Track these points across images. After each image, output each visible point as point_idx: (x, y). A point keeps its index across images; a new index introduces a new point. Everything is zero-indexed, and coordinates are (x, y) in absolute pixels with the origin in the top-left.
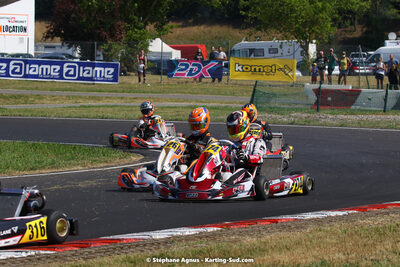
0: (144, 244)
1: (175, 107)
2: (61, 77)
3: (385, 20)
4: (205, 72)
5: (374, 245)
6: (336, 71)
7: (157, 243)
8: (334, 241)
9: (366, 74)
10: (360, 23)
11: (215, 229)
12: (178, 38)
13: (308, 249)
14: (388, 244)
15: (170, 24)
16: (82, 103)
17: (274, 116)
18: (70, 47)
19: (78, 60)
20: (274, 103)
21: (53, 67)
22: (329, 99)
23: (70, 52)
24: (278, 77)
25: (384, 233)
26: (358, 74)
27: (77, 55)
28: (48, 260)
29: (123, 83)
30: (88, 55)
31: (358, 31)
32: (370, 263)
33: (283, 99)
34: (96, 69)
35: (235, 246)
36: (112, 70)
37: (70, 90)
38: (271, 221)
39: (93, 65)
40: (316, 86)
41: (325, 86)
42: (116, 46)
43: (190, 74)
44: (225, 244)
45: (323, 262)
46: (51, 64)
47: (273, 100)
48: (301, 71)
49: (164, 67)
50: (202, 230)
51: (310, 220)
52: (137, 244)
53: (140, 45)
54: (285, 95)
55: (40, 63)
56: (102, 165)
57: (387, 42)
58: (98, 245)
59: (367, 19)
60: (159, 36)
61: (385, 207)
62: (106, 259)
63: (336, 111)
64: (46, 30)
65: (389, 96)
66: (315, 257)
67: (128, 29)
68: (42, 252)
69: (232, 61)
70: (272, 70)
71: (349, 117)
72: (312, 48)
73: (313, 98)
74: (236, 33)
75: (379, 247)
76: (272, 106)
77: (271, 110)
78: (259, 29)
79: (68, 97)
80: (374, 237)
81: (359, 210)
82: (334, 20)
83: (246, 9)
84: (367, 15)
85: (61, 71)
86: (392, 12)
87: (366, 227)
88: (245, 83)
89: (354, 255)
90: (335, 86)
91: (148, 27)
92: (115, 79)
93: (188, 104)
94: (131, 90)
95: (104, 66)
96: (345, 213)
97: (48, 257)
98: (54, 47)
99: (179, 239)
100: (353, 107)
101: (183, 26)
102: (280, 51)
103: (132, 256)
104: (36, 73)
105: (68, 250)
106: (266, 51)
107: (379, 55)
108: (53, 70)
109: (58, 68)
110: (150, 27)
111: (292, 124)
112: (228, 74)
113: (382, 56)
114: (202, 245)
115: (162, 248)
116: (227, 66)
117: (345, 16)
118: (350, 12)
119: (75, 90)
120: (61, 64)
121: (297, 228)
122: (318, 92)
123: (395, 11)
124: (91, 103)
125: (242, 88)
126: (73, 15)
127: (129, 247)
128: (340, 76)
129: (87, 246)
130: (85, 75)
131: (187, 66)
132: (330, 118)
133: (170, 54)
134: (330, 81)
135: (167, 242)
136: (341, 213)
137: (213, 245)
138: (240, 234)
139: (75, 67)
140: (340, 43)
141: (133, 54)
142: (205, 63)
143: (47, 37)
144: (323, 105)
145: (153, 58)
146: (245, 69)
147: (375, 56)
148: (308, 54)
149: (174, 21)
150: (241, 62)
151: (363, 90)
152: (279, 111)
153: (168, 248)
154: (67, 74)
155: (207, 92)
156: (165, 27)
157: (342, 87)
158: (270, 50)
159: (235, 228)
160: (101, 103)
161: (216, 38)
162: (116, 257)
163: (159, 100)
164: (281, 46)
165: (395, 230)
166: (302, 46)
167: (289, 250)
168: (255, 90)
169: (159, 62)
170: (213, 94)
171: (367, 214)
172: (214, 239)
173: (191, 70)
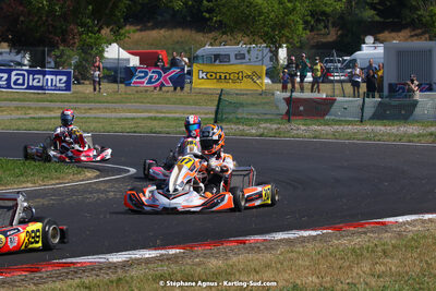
0: (100, 267)
1: (133, 119)
2: (9, 86)
3: (360, 22)
4: (165, 80)
5: (350, 267)
6: (309, 78)
7: (114, 267)
8: (307, 263)
9: (341, 82)
10: (334, 25)
11: (178, 251)
12: (137, 43)
13: (279, 272)
14: (366, 267)
15: (127, 28)
16: (32, 114)
17: (241, 127)
18: (18, 53)
19: (27, 68)
20: (242, 113)
22: (301, 108)
23: (18, 58)
24: (246, 85)
25: (362, 255)
26: (332, 82)
27: (26, 62)
29: (76, 93)
30: (38, 62)
31: (332, 35)
32: (346, 287)
33: (252, 108)
34: (47, 77)
36: (64, 78)
37: (19, 100)
38: (237, 242)
39: (44, 74)
40: (287, 94)
41: (296, 95)
42: (68, 52)
43: (150, 82)
44: (188, 267)
45: (295, 286)
47: (240, 110)
48: (270, 78)
49: (121, 75)
50: (163, 252)
51: (281, 240)
52: (93, 268)
53: (94, 51)
54: (253, 105)
56: (53, 182)
57: (363, 46)
58: (50, 269)
59: (341, 21)
60: (115, 41)
61: (362, 226)
62: (58, 285)
63: (309, 122)
65: (366, 105)
66: (286, 281)
67: (81, 34)
69: (195, 68)
70: (239, 77)
71: (323, 127)
72: (283, 53)
73: (284, 108)
74: (200, 37)
75: (355, 270)
76: (239, 116)
77: (238, 121)
78: (224, 33)
79: (17, 108)
80: (351, 259)
81: (334, 229)
82: (306, 22)
83: (210, 11)
84: (342, 17)
85: (9, 79)
86: (369, 14)
87: (341, 248)
88: (209, 91)
89: (328, 279)
90: (307, 95)
91: (103, 32)
92: (68, 88)
93: (146, 115)
94: (85, 99)
95: (56, 74)
96: (319, 232)
98: (1, 53)
99: (139, 262)
100: (327, 117)
101: (141, 30)
102: (247, 56)
103: (87, 281)
105: (18, 275)
106: (233, 60)
107: (355, 61)
109: (5, 76)
110: (106, 32)
111: (261, 136)
112: (191, 82)
114: (164, 269)
115: (120, 271)
116: (190, 73)
117: (318, 17)
118: (324, 13)
119: (24, 101)
120: (9, 72)
121: (266, 248)
122: (289, 101)
123: (373, 12)
124: (41, 114)
125: (206, 97)
126: (22, 18)
127: (84, 271)
128: (313, 83)
129: (37, 270)
130: (35, 84)
131: (146, 74)
132: (302, 130)
133: (128, 60)
134: (302, 89)
135: (125, 265)
136: (314, 233)
137: (174, 268)
138: (205, 256)
139: (24, 75)
140: (313, 47)
141: (86, 61)
142: (165, 70)
144: (294, 115)
145: (109, 65)
146: (210, 76)
147: (350, 61)
148: (277, 60)
149: (131, 24)
150: (206, 68)
151: (338, 99)
152: (247, 122)
153: (126, 272)
154: (15, 83)
155: (168, 101)
156: (122, 31)
157: (315, 95)
158: (236, 55)
159: (199, 250)
160: (52, 114)
161: (178, 42)
162: (70, 282)
163: (115, 110)
164: (249, 52)
165: (373, 251)
166: (271, 51)
167: (257, 273)
168: (220, 99)
169: (115, 70)
170: (174, 103)
171: (343, 233)
172: (177, 262)
173: (151, 78)
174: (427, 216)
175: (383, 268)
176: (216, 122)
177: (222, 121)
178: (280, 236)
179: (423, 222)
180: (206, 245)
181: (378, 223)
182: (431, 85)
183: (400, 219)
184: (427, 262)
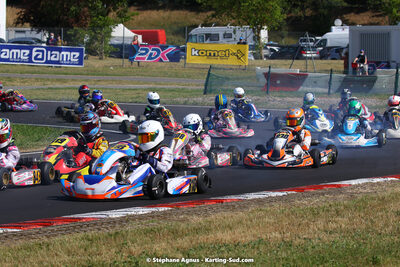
0: (101, 223)
1: (136, 89)
2: (30, 61)
3: (330, 7)
4: (164, 57)
5: (308, 225)
7: (113, 222)
8: (272, 221)
9: (315, 58)
11: (166, 209)
12: (139, 24)
13: (248, 228)
14: (320, 223)
15: (132, 10)
16: (50, 85)
18: (38, 32)
19: (44, 45)
20: (227, 86)
21: (23, 51)
23: (39, 36)
25: (318, 213)
26: (305, 58)
28: (15, 238)
29: (87, 66)
32: (303, 241)
34: (63, 53)
35: (183, 225)
36: (77, 54)
37: (39, 72)
38: (215, 201)
39: (60, 50)
40: (266, 70)
41: (274, 70)
42: (81, 31)
43: (150, 58)
44: (174, 223)
45: (261, 241)
46: (21, 48)
47: (226, 83)
49: (125, 51)
50: (154, 209)
51: (252, 200)
52: (95, 223)
53: (103, 31)
54: (238, 79)
55: (10, 48)
57: (333, 27)
58: (60, 223)
60: (122, 22)
61: (321, 188)
62: (66, 238)
63: (284, 94)
64: (16, 16)
65: (333, 80)
66: (254, 236)
67: (92, 16)
68: (9, 230)
69: (189, 46)
70: (226, 54)
71: (295, 99)
72: (264, 34)
73: (263, 81)
75: (312, 226)
76: (225, 88)
79: (37, 80)
80: (309, 217)
81: (298, 190)
85: (30, 55)
86: (338, 0)
87: (301, 208)
88: (201, 66)
89: (289, 234)
92: (80, 63)
93: (146, 86)
95: (70, 50)
97: (14, 235)
98: (24, 32)
100: (301, 88)
102: (234, 36)
103: (90, 234)
104: (7, 57)
105: (33, 229)
106: (221, 36)
107: (326, 40)
108: (23, 54)
109: (27, 52)
110: (112, 15)
112: (185, 58)
113: (328, 41)
114: (154, 224)
116: (184, 50)
119: (43, 73)
120: (31, 49)
121: (240, 207)
122: (267, 75)
124: (58, 85)
125: (198, 71)
127: (88, 226)
129: (50, 224)
130: (53, 59)
131: (147, 51)
132: (278, 101)
135: (122, 221)
136: (281, 194)
137: (163, 224)
138: (189, 213)
139: (43, 52)
141: (96, 39)
142: (163, 48)
143: (17, 23)
145: (116, 42)
146: (201, 53)
147: (321, 41)
148: (259, 38)
150: (199, 46)
151: (310, 74)
153: (123, 226)
154: (36, 58)
155: (165, 74)
156: (127, 14)
157: (290, 71)
158: (224, 35)
159: (184, 208)
160: (67, 85)
161: (175, 23)
162: (76, 235)
163: (120, 82)
164: (235, 32)
165: (328, 211)
166: (254, 32)
167: (231, 229)
168: (209, 74)
169: (120, 46)
170: (170, 76)
171: (305, 194)
172: (165, 218)
173: (151, 54)
174: (376, 180)
175: (334, 225)
176: (205, 93)
177: (210, 92)
178: (252, 196)
179: (373, 185)
180: (189, 204)
181: (334, 185)
182: (388, 63)
183: (354, 182)
184: (372, 221)
